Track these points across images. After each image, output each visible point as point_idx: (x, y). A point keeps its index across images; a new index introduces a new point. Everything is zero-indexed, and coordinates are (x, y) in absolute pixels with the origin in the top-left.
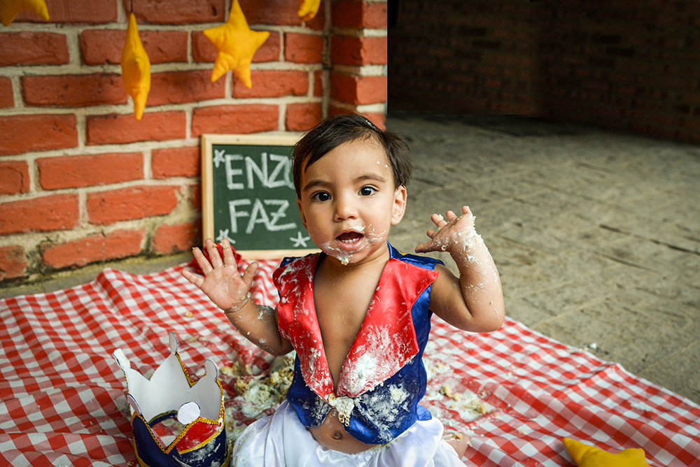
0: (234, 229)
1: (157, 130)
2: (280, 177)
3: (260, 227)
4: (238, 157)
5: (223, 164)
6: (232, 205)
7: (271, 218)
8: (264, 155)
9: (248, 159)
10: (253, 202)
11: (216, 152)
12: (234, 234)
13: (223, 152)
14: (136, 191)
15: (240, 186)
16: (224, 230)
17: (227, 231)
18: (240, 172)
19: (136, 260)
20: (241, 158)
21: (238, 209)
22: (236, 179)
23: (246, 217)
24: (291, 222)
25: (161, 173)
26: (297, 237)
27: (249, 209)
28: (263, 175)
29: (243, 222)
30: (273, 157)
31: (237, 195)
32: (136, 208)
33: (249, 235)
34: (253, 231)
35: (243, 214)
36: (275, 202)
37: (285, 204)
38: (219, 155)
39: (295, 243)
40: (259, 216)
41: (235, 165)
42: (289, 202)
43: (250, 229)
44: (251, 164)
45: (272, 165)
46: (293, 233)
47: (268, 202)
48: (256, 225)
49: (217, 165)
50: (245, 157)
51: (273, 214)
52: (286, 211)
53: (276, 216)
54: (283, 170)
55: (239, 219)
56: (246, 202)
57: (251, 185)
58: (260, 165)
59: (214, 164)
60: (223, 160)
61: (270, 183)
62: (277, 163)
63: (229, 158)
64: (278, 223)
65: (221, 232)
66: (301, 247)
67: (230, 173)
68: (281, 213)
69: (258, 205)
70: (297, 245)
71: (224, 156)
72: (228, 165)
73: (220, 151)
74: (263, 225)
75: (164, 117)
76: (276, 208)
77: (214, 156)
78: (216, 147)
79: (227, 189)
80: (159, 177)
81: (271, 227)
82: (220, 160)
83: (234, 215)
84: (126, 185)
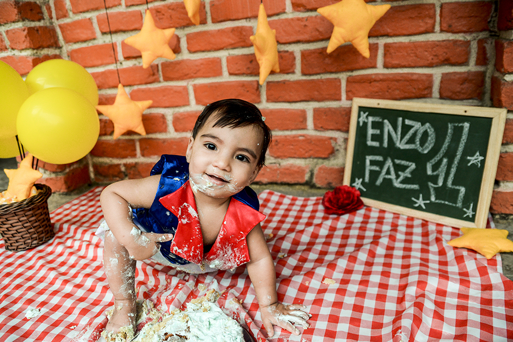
0: (367, 179)
1: (316, 93)
2: (411, 141)
3: (388, 182)
4: (378, 119)
5: (365, 124)
6: (369, 158)
7: (398, 176)
8: (400, 119)
9: (386, 121)
10: (385, 160)
11: (362, 113)
12: (366, 183)
13: (367, 113)
14: (301, 138)
15: (376, 144)
16: (359, 179)
17: (361, 180)
18: (378, 132)
19: (303, 188)
20: (381, 120)
21: (373, 163)
22: (374, 138)
23: (378, 171)
24: (416, 184)
25: (320, 126)
26: (418, 199)
27: (381, 164)
28: (396, 137)
29: (374, 175)
30: (407, 122)
31: (373, 151)
32: (301, 150)
33: (377, 186)
34: (381, 184)
35: (376, 168)
36: (404, 163)
37: (413, 166)
38: (364, 115)
39: (416, 203)
40: (388, 173)
41: (375, 125)
42: (416, 165)
43: (379, 182)
44: (388, 126)
45: (406, 129)
46: (415, 193)
47: (397, 161)
48: (385, 179)
49: (361, 124)
50: (383, 119)
51: (400, 173)
52: (412, 173)
53: (402, 175)
54: (415, 134)
55: (371, 172)
56: (379, 158)
57: (385, 145)
58: (395, 128)
59: (358, 122)
60: (366, 121)
61: (401, 145)
62: (411, 127)
63: (371, 119)
64: (402, 182)
65: (357, 179)
66: (419, 208)
67: (370, 131)
68: (407, 174)
69: (389, 163)
70: (417, 205)
71: (367, 117)
72: (370, 125)
73: (364, 113)
74: (390, 180)
75: (321, 83)
76: (404, 168)
77: (359, 116)
78: (362, 109)
79: (366, 145)
80: (319, 129)
81: (397, 184)
82: (363, 120)
83: (368, 167)
84: (294, 133)
